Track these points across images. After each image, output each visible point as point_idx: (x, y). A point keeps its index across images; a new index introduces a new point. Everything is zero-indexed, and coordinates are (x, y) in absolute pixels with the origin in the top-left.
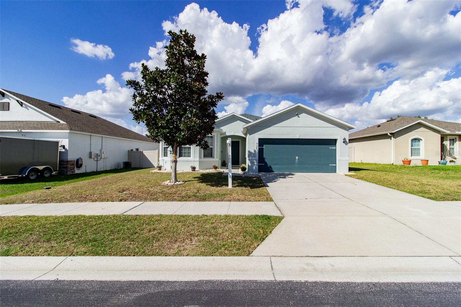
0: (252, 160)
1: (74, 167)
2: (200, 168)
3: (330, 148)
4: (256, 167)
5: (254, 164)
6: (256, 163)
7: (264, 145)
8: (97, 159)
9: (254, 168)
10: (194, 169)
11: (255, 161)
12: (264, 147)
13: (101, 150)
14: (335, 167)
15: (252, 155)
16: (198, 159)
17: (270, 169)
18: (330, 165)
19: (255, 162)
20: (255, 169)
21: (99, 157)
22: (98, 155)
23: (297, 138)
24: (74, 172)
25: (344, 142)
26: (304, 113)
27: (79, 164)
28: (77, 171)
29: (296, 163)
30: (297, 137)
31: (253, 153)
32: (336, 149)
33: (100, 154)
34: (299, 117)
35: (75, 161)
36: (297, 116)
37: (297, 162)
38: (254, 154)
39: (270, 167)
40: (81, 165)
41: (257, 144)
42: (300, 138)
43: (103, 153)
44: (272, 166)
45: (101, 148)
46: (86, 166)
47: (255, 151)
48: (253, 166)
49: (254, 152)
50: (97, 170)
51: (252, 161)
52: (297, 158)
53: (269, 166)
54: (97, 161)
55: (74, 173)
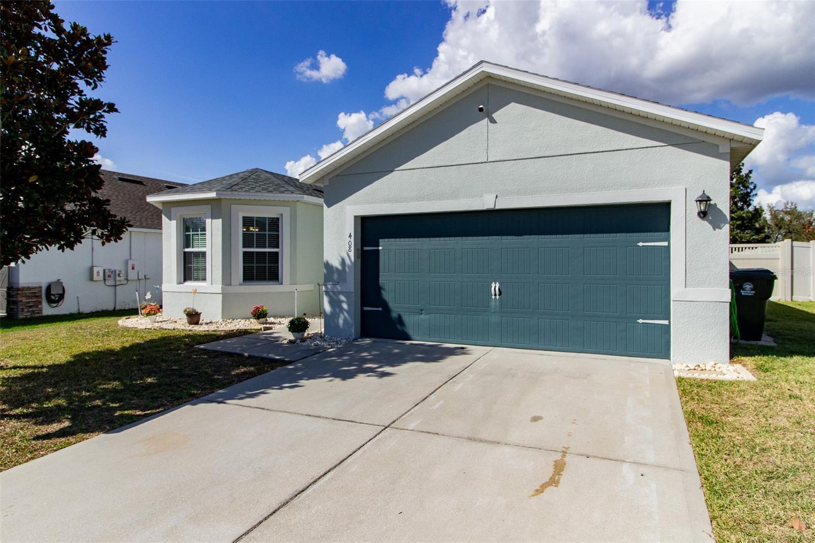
0: (334, 292)
1: (40, 303)
2: (227, 313)
3: (641, 244)
4: (345, 320)
5: (342, 309)
6: (345, 306)
7: (380, 240)
8: (115, 283)
9: (341, 321)
10: (193, 317)
11: (342, 298)
12: (380, 248)
13: (127, 262)
14: (667, 329)
15: (336, 276)
16: (218, 288)
17: (398, 326)
18: (641, 321)
19: (343, 301)
20: (343, 324)
21: (118, 278)
22: (117, 272)
23: (485, 208)
24: (38, 313)
25: (703, 215)
26: (513, 104)
27: (54, 295)
28: (47, 310)
29: (493, 310)
30: (485, 202)
31: (337, 269)
32: (668, 247)
33: (123, 272)
34: (493, 121)
35: (41, 287)
36: (486, 120)
37: (498, 303)
38: (342, 273)
39: (400, 320)
40: (61, 297)
41: (350, 236)
42: (497, 207)
43: (133, 268)
44: (406, 319)
45: (128, 258)
46: (78, 297)
47: (343, 262)
48: (339, 316)
49: (340, 267)
50: (115, 308)
51: (335, 297)
52: (495, 286)
53: (394, 315)
54: (115, 286)
55: (36, 315)
